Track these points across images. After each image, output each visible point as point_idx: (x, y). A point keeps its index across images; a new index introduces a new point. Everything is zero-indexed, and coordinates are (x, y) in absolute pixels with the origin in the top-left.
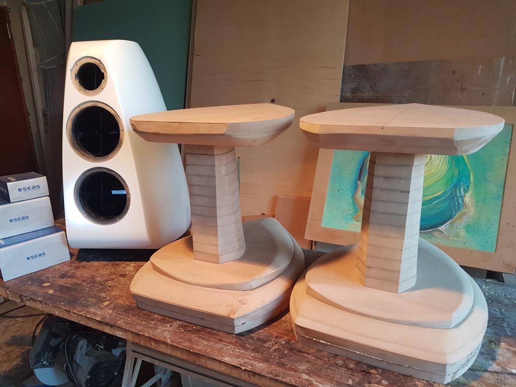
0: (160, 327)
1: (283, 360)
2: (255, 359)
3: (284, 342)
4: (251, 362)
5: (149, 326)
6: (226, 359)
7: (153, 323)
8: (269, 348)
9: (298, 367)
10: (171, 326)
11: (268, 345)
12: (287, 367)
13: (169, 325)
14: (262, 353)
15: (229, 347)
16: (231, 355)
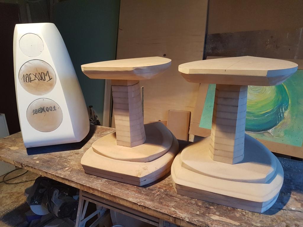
0: (95, 182)
1: (162, 200)
2: (146, 199)
3: (163, 191)
4: (143, 201)
5: (89, 181)
6: (130, 199)
7: (92, 179)
8: (154, 194)
9: (170, 204)
10: (101, 181)
11: (154, 192)
12: (163, 204)
13: (100, 181)
14: (150, 196)
15: (132, 193)
16: (133, 197)
